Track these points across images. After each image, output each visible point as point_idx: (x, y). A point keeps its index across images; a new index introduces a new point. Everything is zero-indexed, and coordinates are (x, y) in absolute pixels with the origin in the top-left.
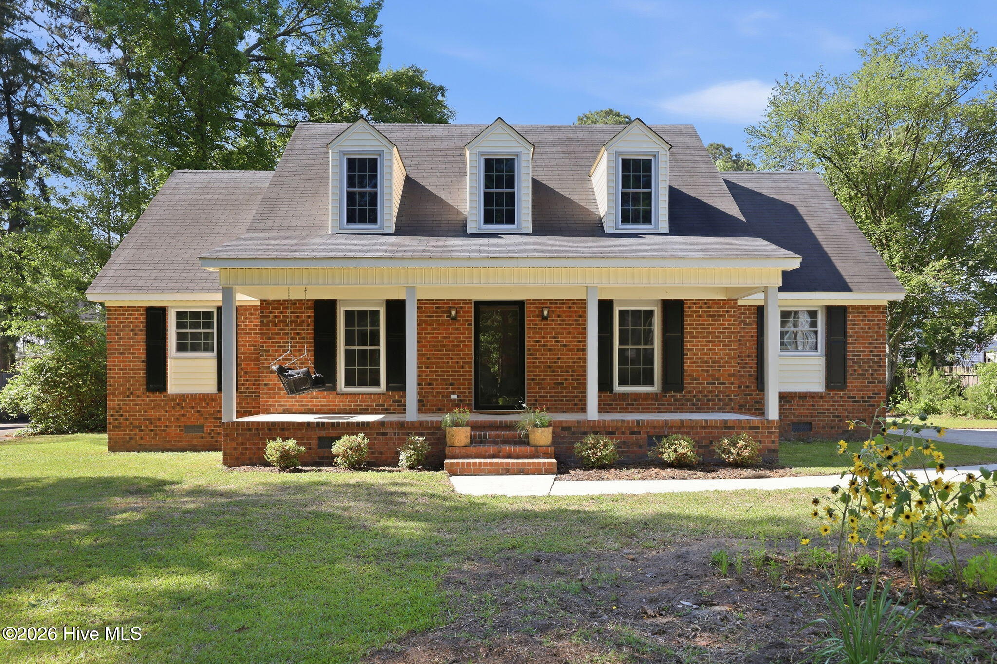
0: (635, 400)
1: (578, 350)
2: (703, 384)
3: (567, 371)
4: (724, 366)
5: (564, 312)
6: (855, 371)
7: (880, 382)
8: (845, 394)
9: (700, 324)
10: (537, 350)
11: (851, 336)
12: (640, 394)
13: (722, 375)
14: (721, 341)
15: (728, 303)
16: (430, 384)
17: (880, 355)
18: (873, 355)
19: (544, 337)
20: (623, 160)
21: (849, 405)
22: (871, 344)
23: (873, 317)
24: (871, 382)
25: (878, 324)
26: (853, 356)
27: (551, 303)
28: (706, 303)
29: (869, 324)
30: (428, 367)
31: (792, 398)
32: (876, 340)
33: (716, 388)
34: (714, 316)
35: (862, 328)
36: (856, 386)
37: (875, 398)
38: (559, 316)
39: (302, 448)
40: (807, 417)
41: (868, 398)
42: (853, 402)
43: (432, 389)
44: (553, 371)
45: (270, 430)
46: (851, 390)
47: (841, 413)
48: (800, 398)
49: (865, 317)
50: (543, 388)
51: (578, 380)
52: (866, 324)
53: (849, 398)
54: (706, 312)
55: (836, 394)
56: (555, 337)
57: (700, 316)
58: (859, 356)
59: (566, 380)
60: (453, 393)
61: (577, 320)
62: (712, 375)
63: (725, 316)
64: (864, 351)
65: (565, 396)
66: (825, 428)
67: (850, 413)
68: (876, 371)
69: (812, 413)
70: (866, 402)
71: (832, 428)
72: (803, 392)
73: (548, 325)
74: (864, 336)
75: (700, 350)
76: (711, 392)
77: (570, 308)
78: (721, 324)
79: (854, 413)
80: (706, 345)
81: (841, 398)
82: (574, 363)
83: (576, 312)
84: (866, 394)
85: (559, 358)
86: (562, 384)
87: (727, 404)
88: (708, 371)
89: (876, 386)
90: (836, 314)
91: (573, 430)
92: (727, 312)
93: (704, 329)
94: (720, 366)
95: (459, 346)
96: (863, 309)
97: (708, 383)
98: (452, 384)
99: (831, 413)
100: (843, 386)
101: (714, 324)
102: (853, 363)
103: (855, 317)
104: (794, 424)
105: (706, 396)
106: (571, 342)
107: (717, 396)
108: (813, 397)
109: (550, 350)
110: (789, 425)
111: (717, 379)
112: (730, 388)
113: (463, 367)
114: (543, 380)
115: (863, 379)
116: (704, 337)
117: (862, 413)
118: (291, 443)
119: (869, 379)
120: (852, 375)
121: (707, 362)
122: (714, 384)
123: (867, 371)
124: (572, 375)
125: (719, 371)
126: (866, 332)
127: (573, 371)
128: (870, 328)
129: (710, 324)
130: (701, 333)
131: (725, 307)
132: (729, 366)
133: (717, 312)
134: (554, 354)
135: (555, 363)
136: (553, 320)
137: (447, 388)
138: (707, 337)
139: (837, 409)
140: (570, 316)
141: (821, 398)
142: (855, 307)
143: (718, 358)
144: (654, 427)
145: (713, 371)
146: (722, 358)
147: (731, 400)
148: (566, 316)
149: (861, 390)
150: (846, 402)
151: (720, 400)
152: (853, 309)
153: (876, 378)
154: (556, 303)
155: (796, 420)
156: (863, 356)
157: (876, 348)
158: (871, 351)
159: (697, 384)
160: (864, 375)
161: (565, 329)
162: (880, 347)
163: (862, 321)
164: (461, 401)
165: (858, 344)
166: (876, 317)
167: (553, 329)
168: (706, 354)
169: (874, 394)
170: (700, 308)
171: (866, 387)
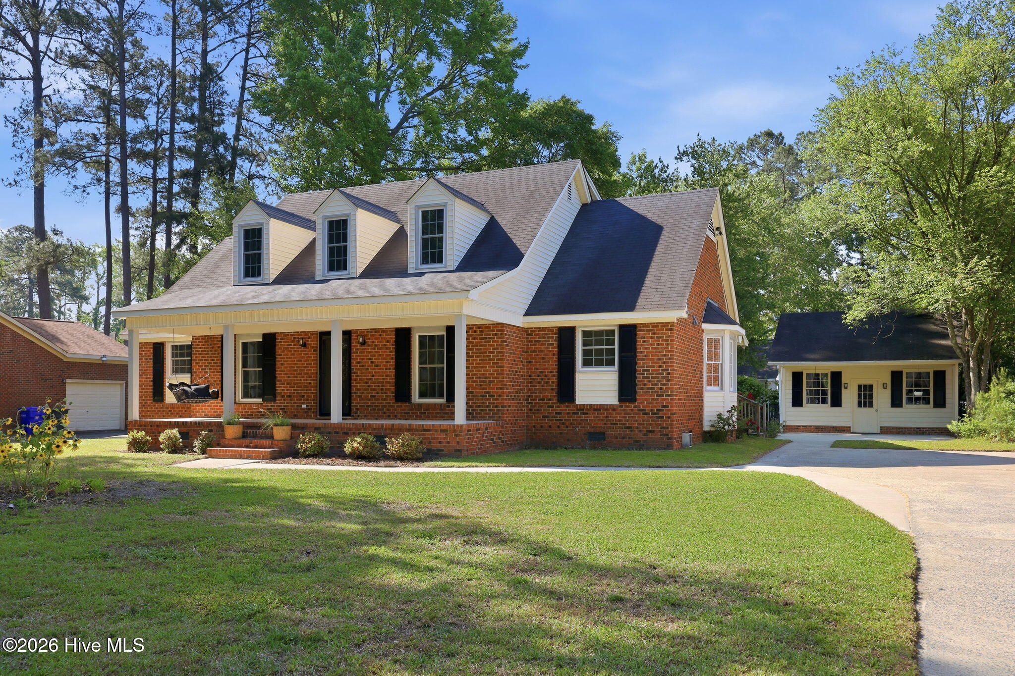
0: (427, 410)
1: (386, 369)
2: (477, 396)
3: (378, 386)
4: (493, 381)
5: (377, 339)
6: (645, 385)
7: (669, 395)
8: (635, 407)
9: (475, 346)
10: (359, 369)
11: (641, 352)
12: (429, 404)
13: (492, 389)
14: (491, 360)
15: (496, 327)
16: (290, 396)
17: (668, 370)
18: (662, 370)
19: (363, 359)
20: (423, 212)
21: (639, 417)
22: (660, 359)
23: (662, 333)
24: (660, 396)
25: (666, 341)
26: (643, 370)
27: (368, 332)
28: (479, 328)
29: (659, 341)
30: (288, 384)
31: (588, 410)
32: (665, 355)
33: (487, 400)
34: (485, 338)
35: (651, 345)
36: (646, 399)
37: (663, 410)
38: (373, 342)
39: (149, 438)
40: (601, 427)
41: (657, 410)
42: (643, 414)
43: (291, 400)
44: (369, 386)
45: (151, 426)
46: (641, 403)
47: (632, 424)
48: (595, 410)
49: (654, 334)
50: (362, 400)
51: (386, 393)
52: (655, 341)
53: (639, 410)
54: (479, 335)
55: (628, 407)
56: (370, 359)
57: (475, 339)
58: (649, 370)
59: (378, 393)
60: (304, 403)
61: (385, 345)
62: (484, 389)
63: (494, 338)
64: (654, 367)
65: (377, 406)
66: (617, 438)
67: (640, 424)
68: (664, 385)
69: (605, 424)
70: (655, 414)
71: (623, 438)
72: (600, 405)
73: (365, 349)
74: (653, 352)
75: (475, 367)
76: (483, 403)
77: (380, 335)
78: (491, 345)
79: (644, 424)
80: (479, 364)
81: (632, 410)
82: (383, 379)
83: (384, 338)
84: (655, 407)
85: (373, 376)
86: (375, 396)
87: (496, 414)
88: (481, 385)
89: (665, 399)
90: (628, 332)
91: (322, 430)
92: (496, 334)
93: (478, 349)
94: (490, 381)
95: (308, 367)
96: (652, 327)
97: (481, 396)
98: (303, 396)
99: (624, 424)
100: (633, 399)
101: (485, 345)
102: (643, 378)
103: (644, 334)
104: (590, 433)
105: (479, 407)
106: (381, 362)
107: (488, 407)
108: (607, 410)
109: (367, 369)
110: (585, 434)
111: (488, 392)
112: (498, 399)
113: (310, 383)
114: (362, 393)
115: (652, 392)
116: (478, 356)
117: (651, 424)
118: (142, 434)
119: (658, 392)
120: (642, 388)
121: (480, 378)
122: (486, 396)
123: (656, 385)
124: (382, 389)
125: (490, 385)
126: (656, 348)
127: (383, 386)
128: (658, 345)
129: (483, 346)
130: (475, 353)
131: (494, 331)
132: (497, 381)
133: (488, 335)
134: (370, 373)
135: (370, 379)
136: (369, 345)
137: (301, 400)
138: (481, 356)
139: (628, 421)
140: (381, 342)
141: (614, 410)
142: (644, 325)
143: (489, 374)
144: (375, 429)
145: (485, 385)
146: (492, 374)
147: (498, 410)
148: (378, 342)
149: (650, 403)
150: (637, 414)
151: (490, 410)
152: (643, 327)
153: (665, 392)
154: (371, 332)
155: (592, 430)
156: (652, 370)
157: (664, 363)
158: (660, 366)
159: (473, 396)
160: (654, 388)
161: (377, 352)
162: (668, 363)
163: (652, 337)
164: (309, 409)
165: (648, 359)
166: (665, 333)
167: (369, 352)
168: (479, 371)
169: (662, 407)
170: (475, 332)
171: (655, 400)
